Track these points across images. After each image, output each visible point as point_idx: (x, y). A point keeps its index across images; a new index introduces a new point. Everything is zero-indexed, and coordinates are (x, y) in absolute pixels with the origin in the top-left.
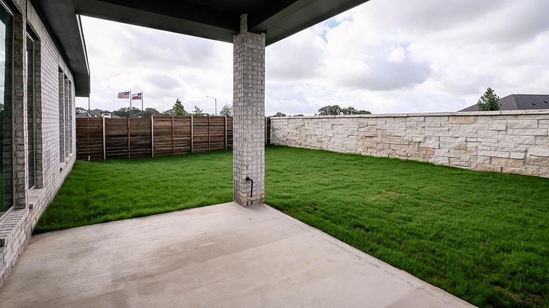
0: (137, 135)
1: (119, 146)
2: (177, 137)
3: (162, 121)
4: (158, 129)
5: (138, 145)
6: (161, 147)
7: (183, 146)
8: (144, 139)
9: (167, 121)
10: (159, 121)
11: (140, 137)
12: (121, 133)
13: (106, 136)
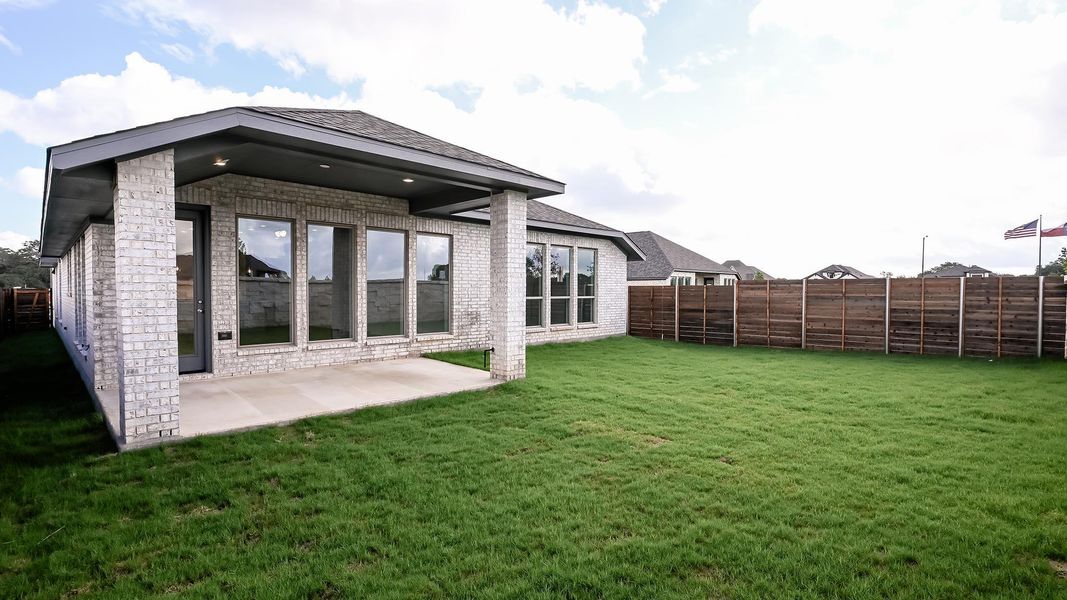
0: (714, 311)
1: (693, 325)
2: (776, 317)
3: (752, 289)
4: (745, 302)
5: (715, 325)
6: (748, 332)
7: (787, 335)
8: (725, 318)
9: (759, 289)
10: (747, 289)
11: (719, 314)
12: (696, 307)
13: (680, 310)
